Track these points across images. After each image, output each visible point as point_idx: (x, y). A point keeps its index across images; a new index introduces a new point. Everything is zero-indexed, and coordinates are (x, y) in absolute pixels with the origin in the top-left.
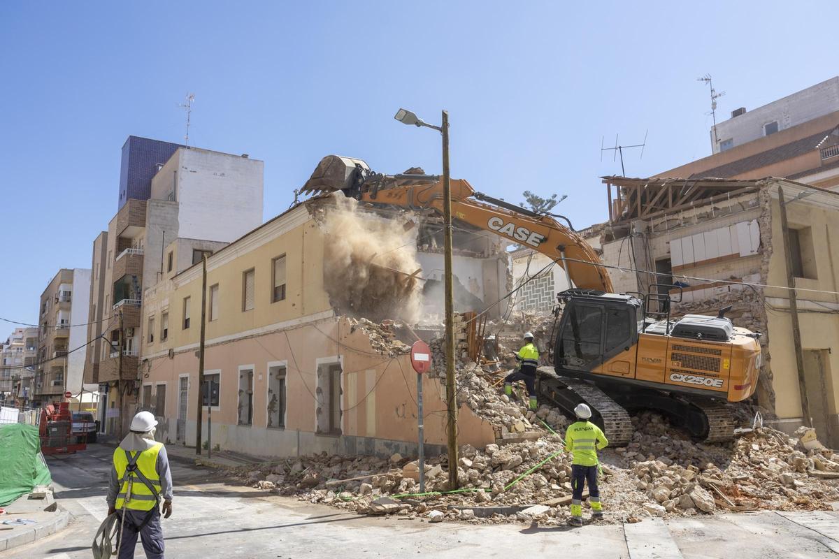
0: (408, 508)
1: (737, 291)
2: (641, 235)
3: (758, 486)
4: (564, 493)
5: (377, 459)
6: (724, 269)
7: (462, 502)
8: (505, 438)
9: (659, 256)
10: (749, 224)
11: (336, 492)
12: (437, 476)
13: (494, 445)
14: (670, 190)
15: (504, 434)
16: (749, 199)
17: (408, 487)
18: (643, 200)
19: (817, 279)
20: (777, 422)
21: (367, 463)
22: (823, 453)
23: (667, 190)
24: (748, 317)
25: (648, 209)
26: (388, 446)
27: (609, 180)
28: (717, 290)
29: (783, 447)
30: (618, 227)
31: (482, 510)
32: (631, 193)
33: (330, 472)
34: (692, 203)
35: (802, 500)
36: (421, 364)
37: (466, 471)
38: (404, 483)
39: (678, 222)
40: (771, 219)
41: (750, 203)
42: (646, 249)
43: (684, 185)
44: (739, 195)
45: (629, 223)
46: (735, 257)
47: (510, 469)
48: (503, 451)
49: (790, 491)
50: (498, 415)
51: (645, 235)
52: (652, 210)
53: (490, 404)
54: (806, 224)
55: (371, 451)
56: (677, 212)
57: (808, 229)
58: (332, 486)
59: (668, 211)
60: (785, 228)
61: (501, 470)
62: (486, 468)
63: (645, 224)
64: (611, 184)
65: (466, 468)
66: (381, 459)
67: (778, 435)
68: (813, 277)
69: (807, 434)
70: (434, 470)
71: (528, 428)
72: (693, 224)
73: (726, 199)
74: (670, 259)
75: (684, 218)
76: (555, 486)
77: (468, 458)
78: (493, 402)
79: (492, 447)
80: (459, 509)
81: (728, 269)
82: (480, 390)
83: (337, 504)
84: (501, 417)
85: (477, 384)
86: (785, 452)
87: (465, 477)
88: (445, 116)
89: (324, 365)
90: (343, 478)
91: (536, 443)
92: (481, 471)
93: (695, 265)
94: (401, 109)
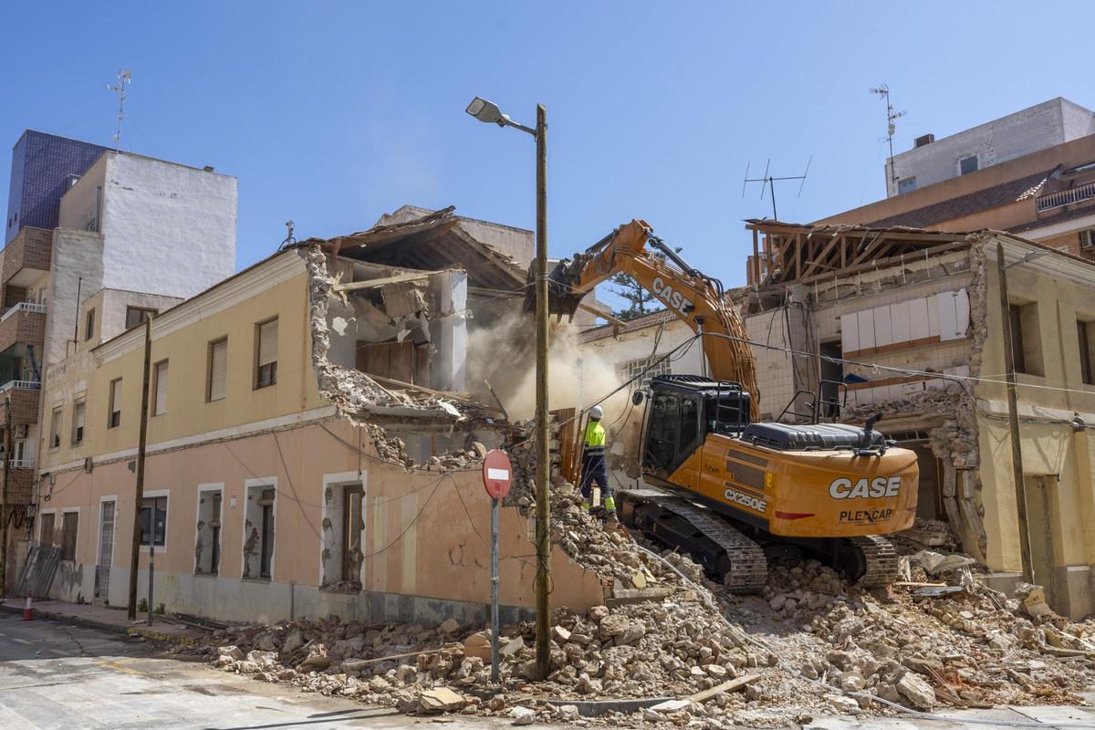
0: (477, 702)
1: (935, 390)
2: (799, 305)
3: (976, 669)
4: (710, 680)
5: (419, 627)
6: (916, 358)
7: (558, 693)
8: (617, 597)
9: (824, 337)
10: (954, 296)
11: (360, 677)
12: (517, 654)
13: (602, 607)
14: (844, 242)
15: (616, 591)
16: (956, 259)
17: (474, 670)
18: (804, 256)
19: (1043, 375)
20: (989, 576)
21: (404, 633)
22: (1054, 622)
23: (839, 243)
24: (952, 427)
25: (811, 269)
26: (435, 607)
27: (755, 225)
28: (908, 388)
29: (1001, 613)
30: (767, 294)
31: (590, 706)
32: (788, 244)
33: (347, 648)
34: (874, 263)
35: (1042, 691)
36: (498, 484)
37: (562, 647)
38: (467, 665)
39: (852, 288)
40: (986, 288)
41: (957, 265)
42: (806, 326)
43: (863, 236)
44: (941, 253)
45: (784, 287)
46: (934, 341)
47: (628, 644)
48: (616, 617)
49: (1023, 676)
50: (607, 563)
51: (805, 306)
52: (818, 271)
53: (595, 546)
54: (1032, 298)
55: (409, 616)
56: (852, 275)
57: (1033, 304)
58: (353, 669)
59: (840, 272)
60: (1004, 302)
61: (614, 645)
62: (592, 641)
63: (806, 290)
64: (758, 231)
65: (562, 642)
66: (426, 628)
67: (992, 595)
68: (1038, 373)
69: (1033, 594)
70: (512, 645)
71: (650, 582)
72: (873, 292)
73: (923, 258)
74: (840, 342)
75: (861, 283)
76: (696, 670)
77: (564, 626)
78: (600, 543)
79: (600, 610)
80: (556, 704)
81: (922, 357)
82: (579, 525)
83: (364, 697)
84: (612, 566)
85: (575, 516)
86: (1005, 620)
87: (561, 656)
88: (541, 113)
89: (337, 485)
90: (368, 657)
91: (664, 605)
92: (585, 647)
93: (876, 351)
94: (477, 98)
